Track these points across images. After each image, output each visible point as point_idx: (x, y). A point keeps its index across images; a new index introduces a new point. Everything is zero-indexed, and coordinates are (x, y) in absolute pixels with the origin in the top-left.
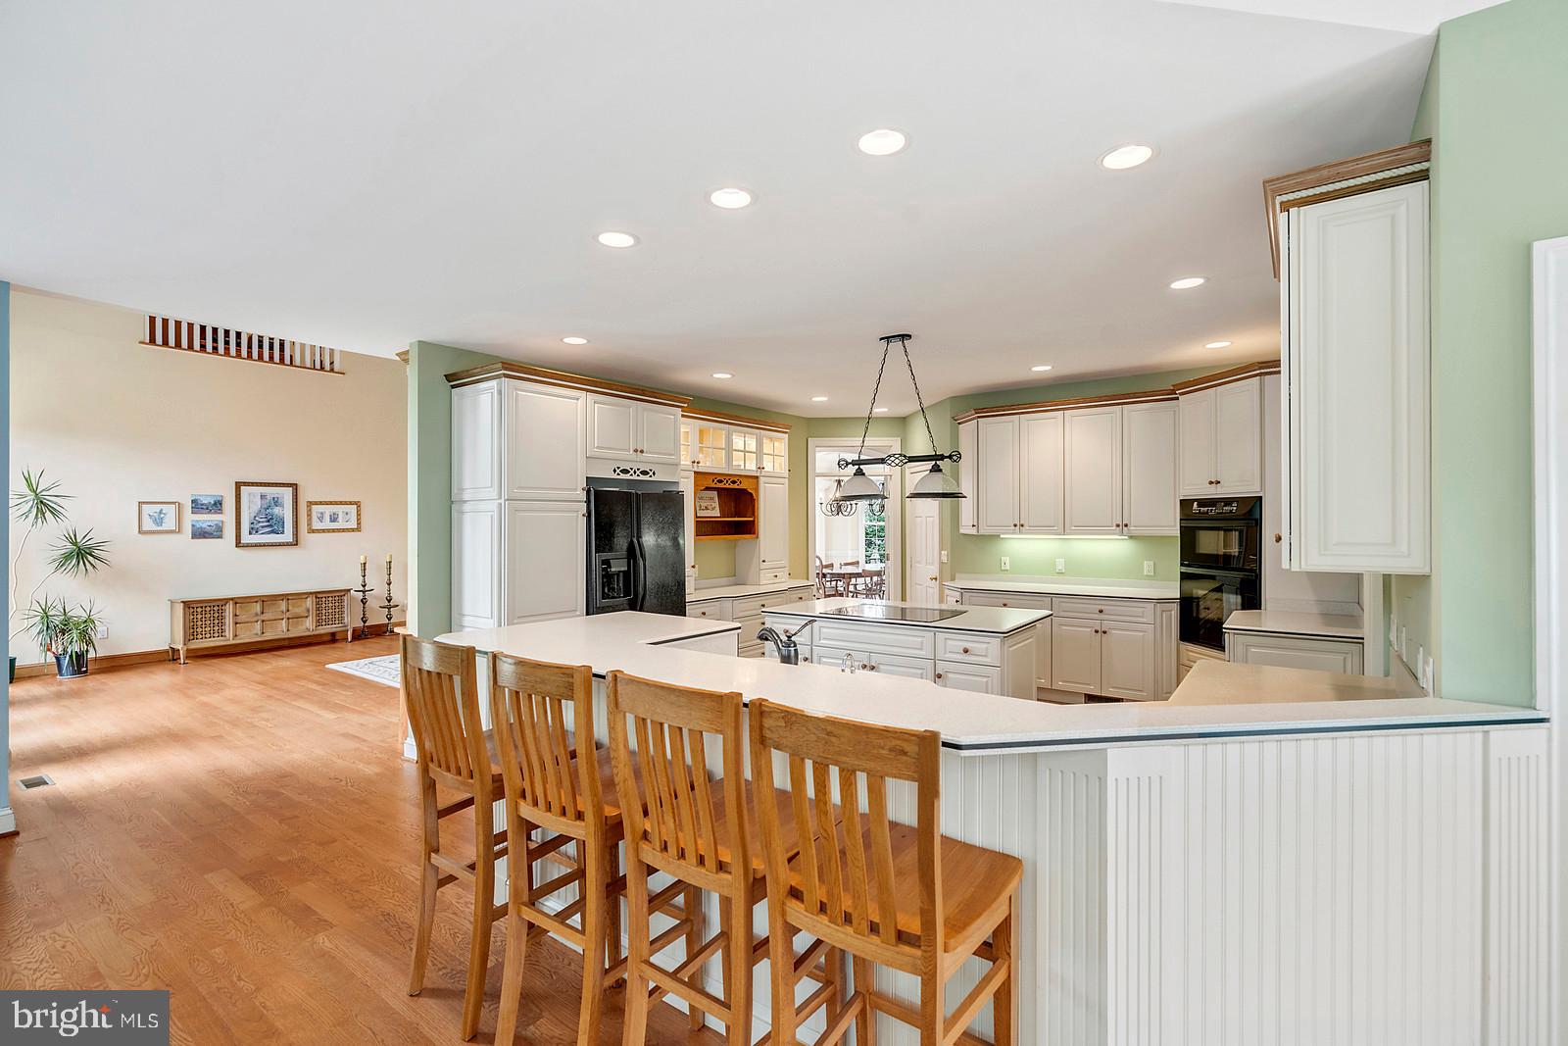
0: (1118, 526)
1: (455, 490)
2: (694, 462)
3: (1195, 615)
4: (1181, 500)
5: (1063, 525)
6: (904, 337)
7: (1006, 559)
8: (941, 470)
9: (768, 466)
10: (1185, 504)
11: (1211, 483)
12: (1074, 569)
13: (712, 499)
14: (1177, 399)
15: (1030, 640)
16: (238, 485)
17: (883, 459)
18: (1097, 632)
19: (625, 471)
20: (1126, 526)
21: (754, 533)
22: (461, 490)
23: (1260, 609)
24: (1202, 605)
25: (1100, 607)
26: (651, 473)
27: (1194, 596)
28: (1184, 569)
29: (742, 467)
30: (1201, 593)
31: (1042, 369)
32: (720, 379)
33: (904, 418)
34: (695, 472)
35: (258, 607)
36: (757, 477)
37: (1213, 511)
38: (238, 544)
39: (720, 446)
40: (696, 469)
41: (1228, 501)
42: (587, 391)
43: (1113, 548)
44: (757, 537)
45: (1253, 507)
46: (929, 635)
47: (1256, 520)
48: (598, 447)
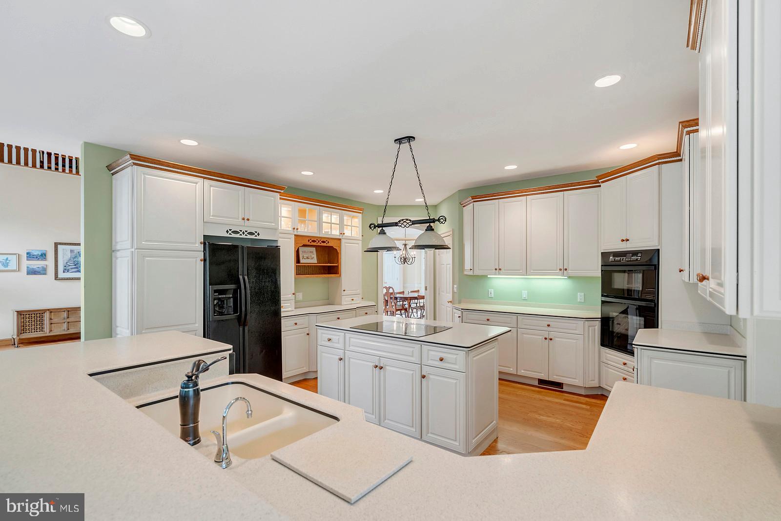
0: (561, 270)
1: (114, 243)
2: (294, 229)
3: (611, 329)
4: (602, 253)
5: (526, 269)
6: (410, 138)
7: (492, 291)
8: (433, 230)
9: (347, 232)
10: (605, 255)
11: (623, 240)
12: (533, 297)
13: (312, 252)
14: (600, 186)
15: (493, 350)
16: (56, 245)
17: (396, 223)
18: (546, 339)
19: (236, 232)
20: (566, 270)
21: (338, 274)
22: (116, 243)
23: (658, 328)
24: (616, 322)
25: (548, 323)
26: (256, 234)
27: (611, 316)
28: (604, 299)
29: (330, 233)
30: (615, 314)
31: (511, 168)
32: (306, 175)
33: (436, 206)
34: (295, 235)
35: (65, 314)
36: (340, 239)
37: (624, 259)
38: (56, 278)
39: (314, 220)
40: (296, 233)
41: (635, 253)
42: (204, 178)
43: (558, 284)
44: (340, 276)
45: (653, 256)
46: (417, 346)
47: (655, 265)
48: (212, 216)
